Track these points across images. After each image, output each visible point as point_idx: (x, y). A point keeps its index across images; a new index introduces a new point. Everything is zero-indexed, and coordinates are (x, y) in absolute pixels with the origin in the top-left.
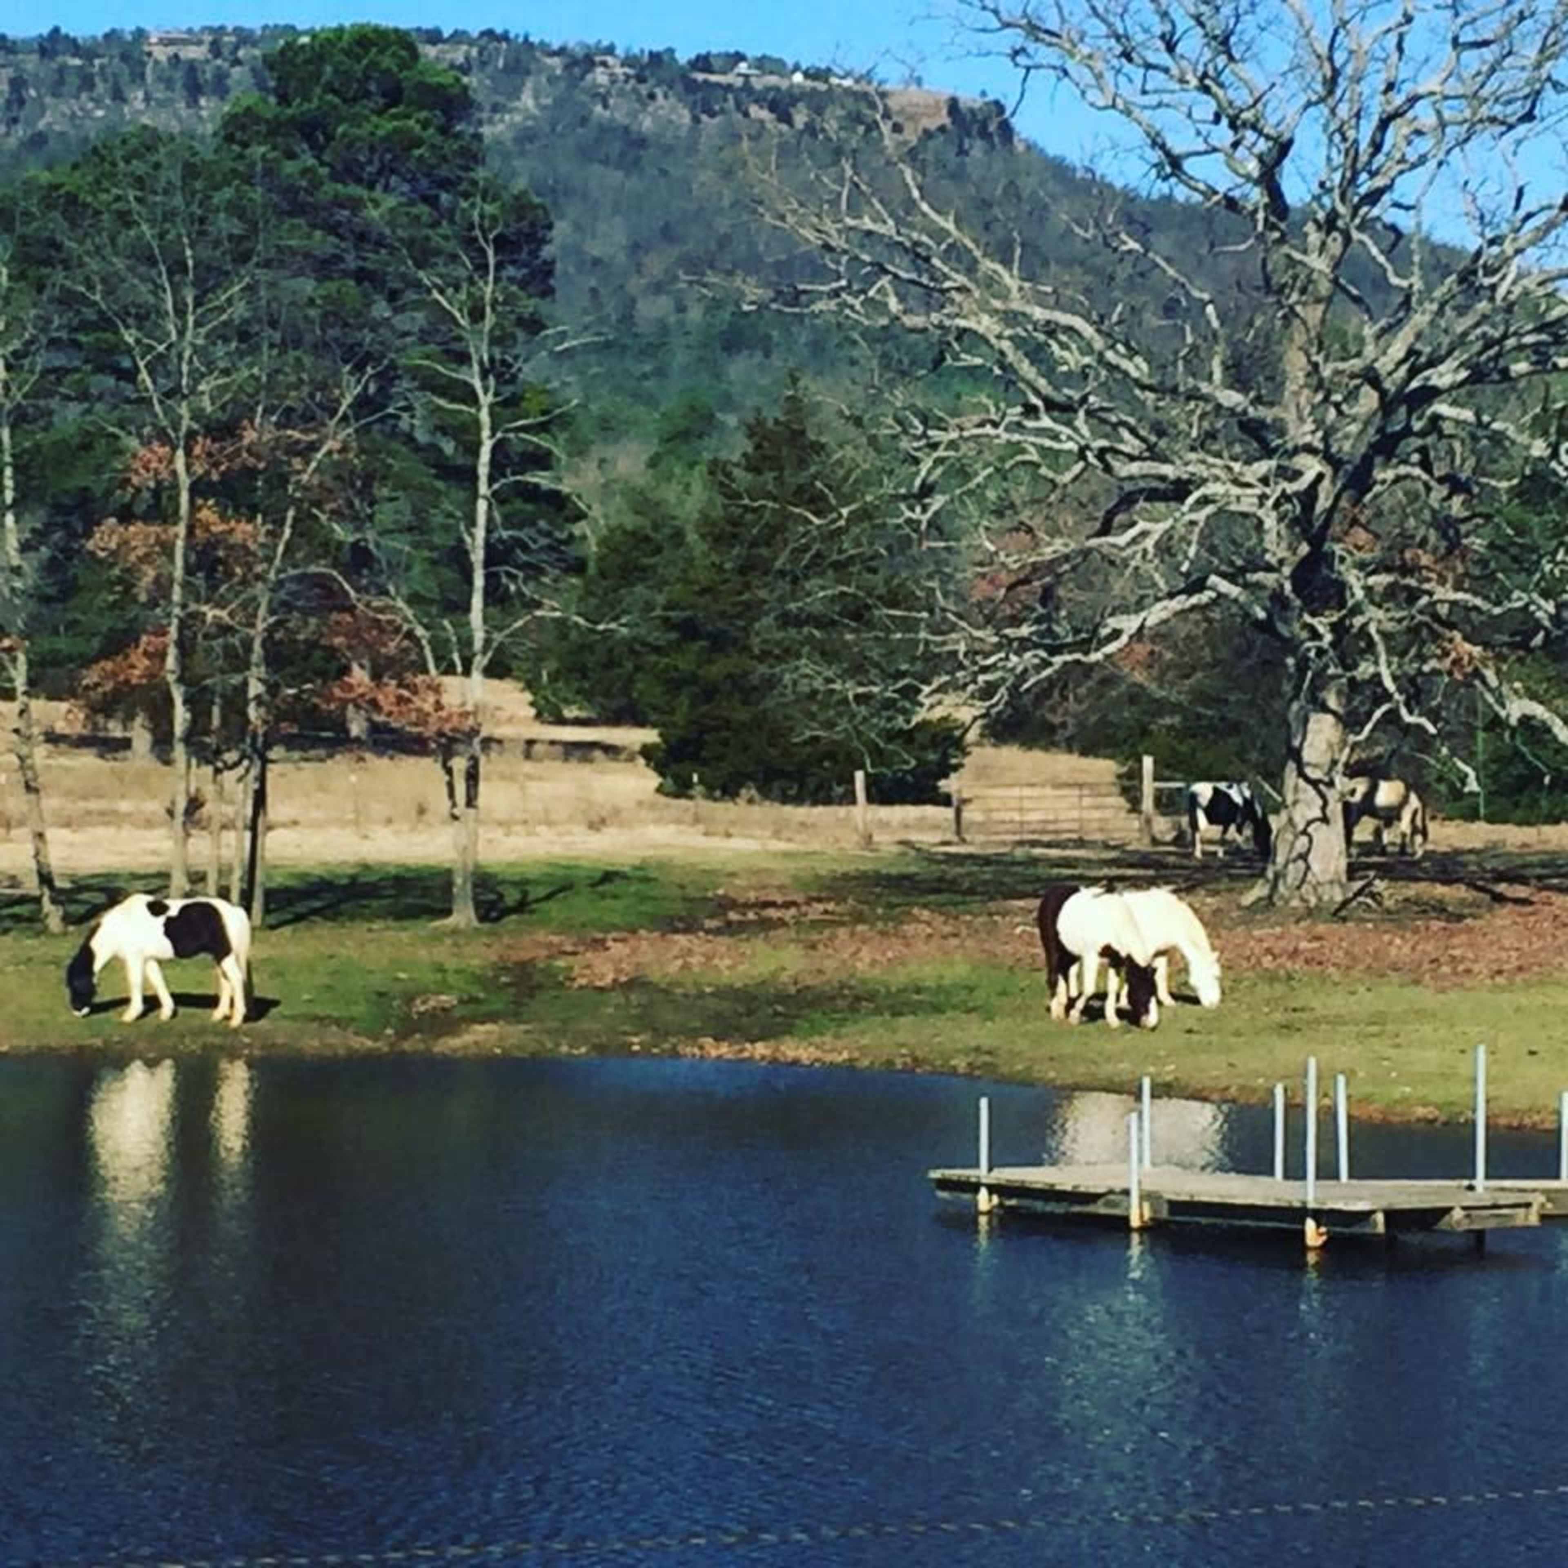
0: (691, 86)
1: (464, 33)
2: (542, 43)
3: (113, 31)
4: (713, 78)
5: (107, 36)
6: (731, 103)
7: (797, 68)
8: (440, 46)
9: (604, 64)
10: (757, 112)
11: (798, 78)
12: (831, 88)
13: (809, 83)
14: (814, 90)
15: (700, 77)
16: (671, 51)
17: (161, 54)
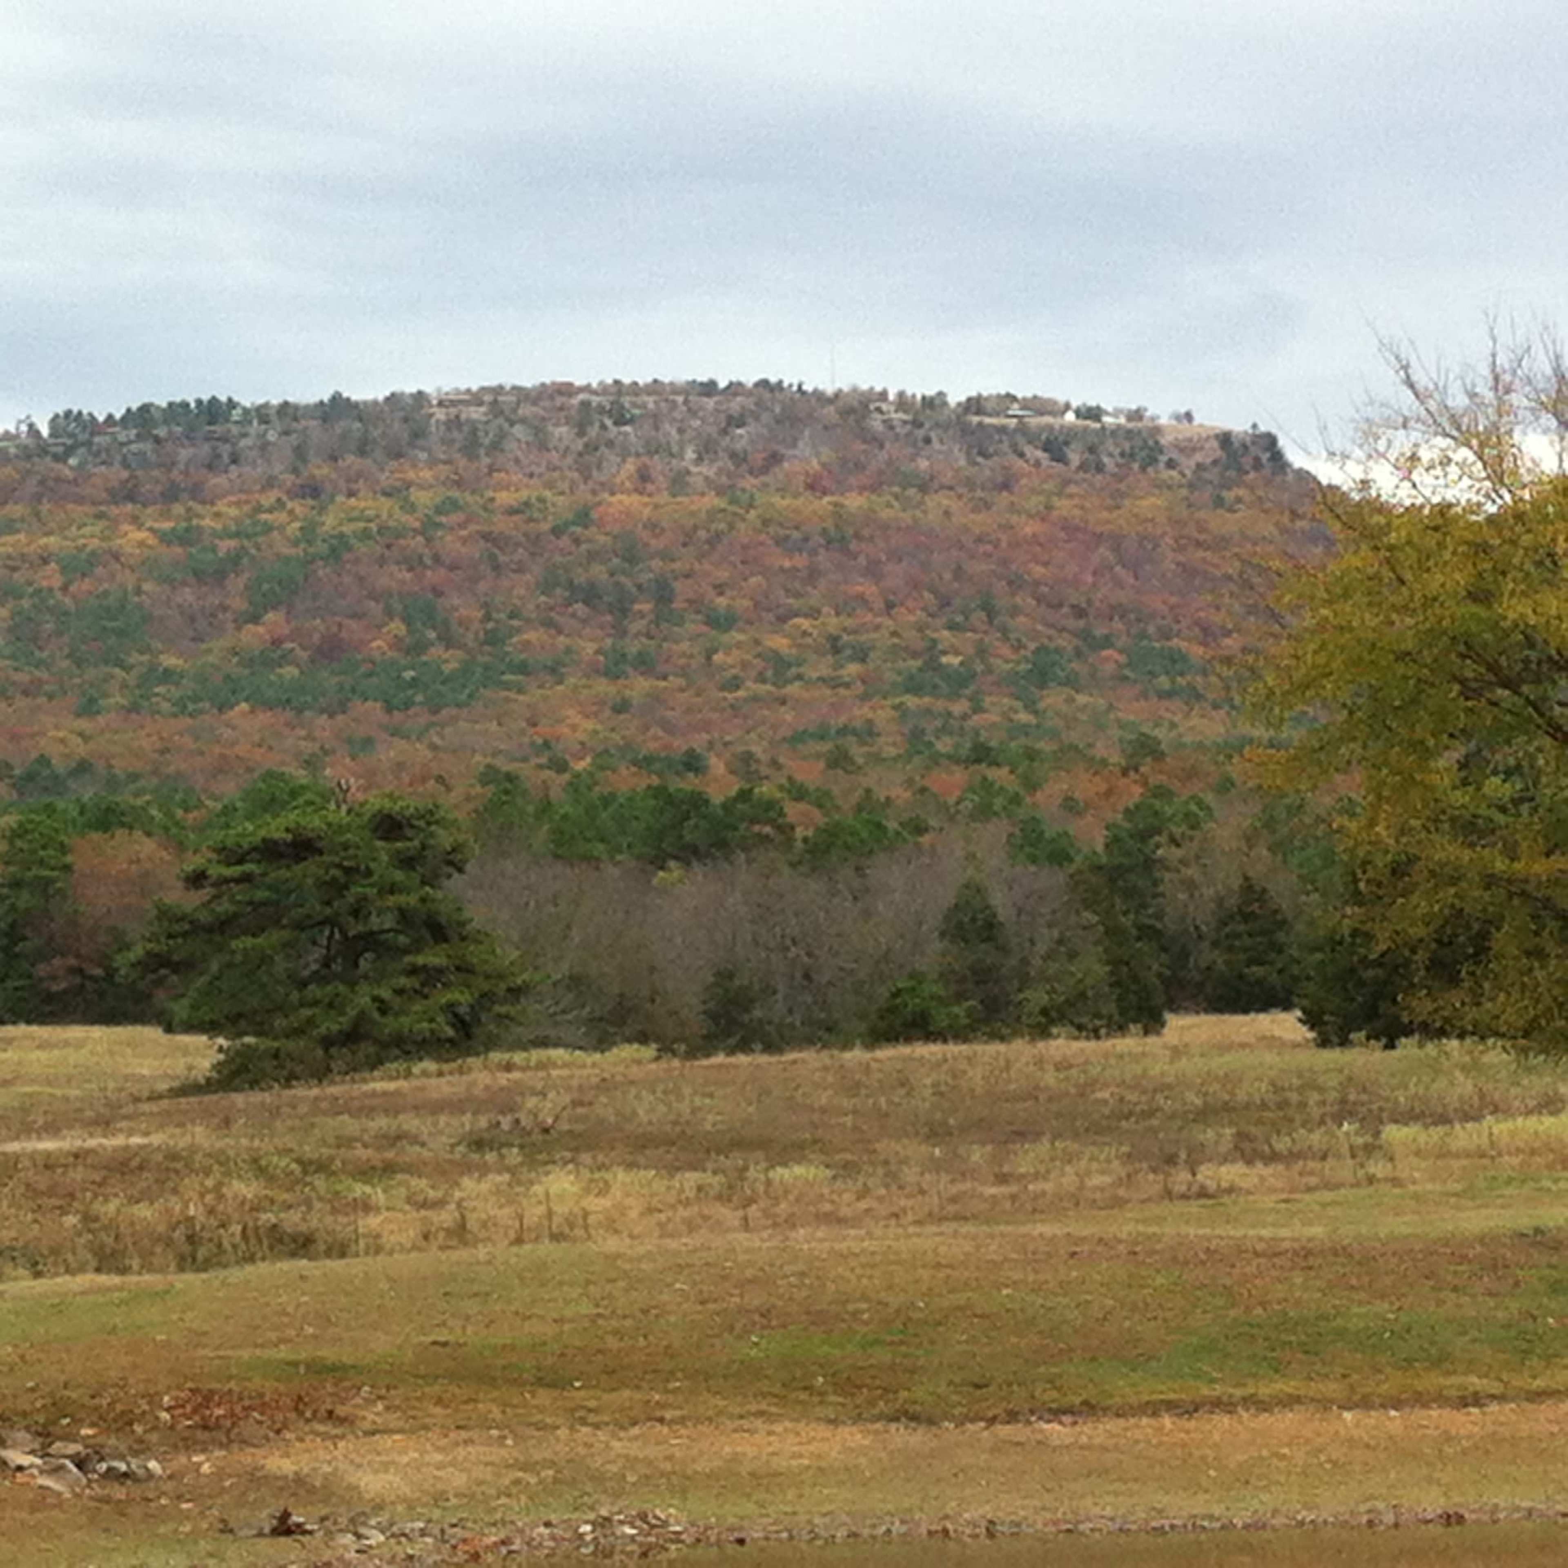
0: (965, 430)
1: (740, 384)
2: (816, 391)
3: (393, 395)
4: (988, 420)
5: (387, 399)
6: (1005, 447)
7: (1067, 407)
8: (716, 399)
9: (879, 410)
10: (1030, 452)
11: (1070, 417)
12: (1103, 428)
13: (1081, 422)
14: (1086, 429)
15: (975, 419)
16: (941, 394)
17: (440, 415)
